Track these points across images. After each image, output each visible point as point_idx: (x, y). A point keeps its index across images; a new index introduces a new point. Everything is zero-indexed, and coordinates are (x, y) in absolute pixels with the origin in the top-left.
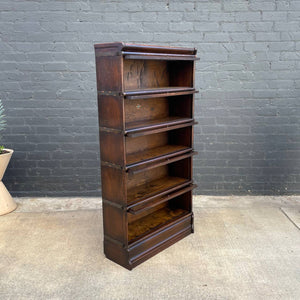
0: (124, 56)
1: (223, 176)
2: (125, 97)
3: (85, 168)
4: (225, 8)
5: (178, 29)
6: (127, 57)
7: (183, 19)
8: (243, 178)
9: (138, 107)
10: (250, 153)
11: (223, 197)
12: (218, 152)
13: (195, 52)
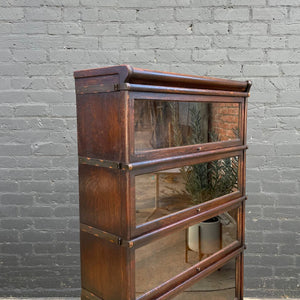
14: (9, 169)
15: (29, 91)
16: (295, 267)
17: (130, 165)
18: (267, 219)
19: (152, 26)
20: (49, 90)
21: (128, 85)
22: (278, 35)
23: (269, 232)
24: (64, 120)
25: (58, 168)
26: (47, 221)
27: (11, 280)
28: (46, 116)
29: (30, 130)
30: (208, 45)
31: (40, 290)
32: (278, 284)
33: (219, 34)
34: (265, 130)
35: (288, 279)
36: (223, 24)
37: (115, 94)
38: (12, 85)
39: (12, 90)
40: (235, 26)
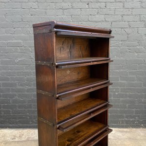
0: (56, 32)
1: (125, 115)
2: (57, 67)
3: (33, 109)
4: (125, 6)
5: (95, 19)
6: (58, 34)
7: (98, 13)
8: (138, 116)
9: (68, 72)
10: (143, 100)
11: (125, 130)
12: (121, 99)
13: (110, 32)
14: (5, 71)
15: (13, 35)
16: (134, 114)
17: (56, 64)
18: (122, 93)
19: (70, 4)
20: (23, 35)
21: (55, 29)
22: (128, 8)
23: (123, 99)
24: (30, 48)
25: (28, 71)
26: (23, 94)
27: (7, 120)
28: (21, 47)
29: (14, 53)
30: (96, 13)
31: (21, 125)
32: (127, 122)
33: (101, 8)
34: (121, 53)
35: (131, 120)
36: (103, 3)
37: (50, 34)
38: (6, 32)
39: (6, 35)
40: (108, 4)
